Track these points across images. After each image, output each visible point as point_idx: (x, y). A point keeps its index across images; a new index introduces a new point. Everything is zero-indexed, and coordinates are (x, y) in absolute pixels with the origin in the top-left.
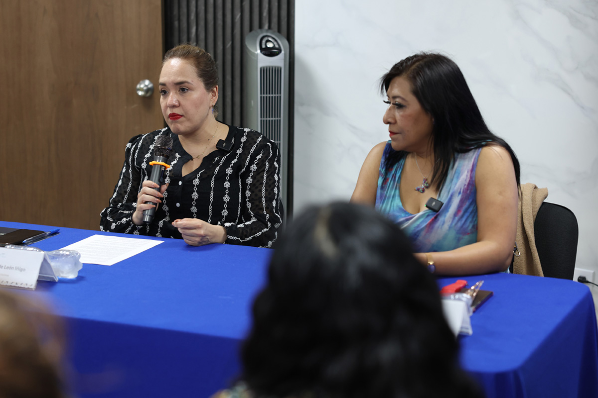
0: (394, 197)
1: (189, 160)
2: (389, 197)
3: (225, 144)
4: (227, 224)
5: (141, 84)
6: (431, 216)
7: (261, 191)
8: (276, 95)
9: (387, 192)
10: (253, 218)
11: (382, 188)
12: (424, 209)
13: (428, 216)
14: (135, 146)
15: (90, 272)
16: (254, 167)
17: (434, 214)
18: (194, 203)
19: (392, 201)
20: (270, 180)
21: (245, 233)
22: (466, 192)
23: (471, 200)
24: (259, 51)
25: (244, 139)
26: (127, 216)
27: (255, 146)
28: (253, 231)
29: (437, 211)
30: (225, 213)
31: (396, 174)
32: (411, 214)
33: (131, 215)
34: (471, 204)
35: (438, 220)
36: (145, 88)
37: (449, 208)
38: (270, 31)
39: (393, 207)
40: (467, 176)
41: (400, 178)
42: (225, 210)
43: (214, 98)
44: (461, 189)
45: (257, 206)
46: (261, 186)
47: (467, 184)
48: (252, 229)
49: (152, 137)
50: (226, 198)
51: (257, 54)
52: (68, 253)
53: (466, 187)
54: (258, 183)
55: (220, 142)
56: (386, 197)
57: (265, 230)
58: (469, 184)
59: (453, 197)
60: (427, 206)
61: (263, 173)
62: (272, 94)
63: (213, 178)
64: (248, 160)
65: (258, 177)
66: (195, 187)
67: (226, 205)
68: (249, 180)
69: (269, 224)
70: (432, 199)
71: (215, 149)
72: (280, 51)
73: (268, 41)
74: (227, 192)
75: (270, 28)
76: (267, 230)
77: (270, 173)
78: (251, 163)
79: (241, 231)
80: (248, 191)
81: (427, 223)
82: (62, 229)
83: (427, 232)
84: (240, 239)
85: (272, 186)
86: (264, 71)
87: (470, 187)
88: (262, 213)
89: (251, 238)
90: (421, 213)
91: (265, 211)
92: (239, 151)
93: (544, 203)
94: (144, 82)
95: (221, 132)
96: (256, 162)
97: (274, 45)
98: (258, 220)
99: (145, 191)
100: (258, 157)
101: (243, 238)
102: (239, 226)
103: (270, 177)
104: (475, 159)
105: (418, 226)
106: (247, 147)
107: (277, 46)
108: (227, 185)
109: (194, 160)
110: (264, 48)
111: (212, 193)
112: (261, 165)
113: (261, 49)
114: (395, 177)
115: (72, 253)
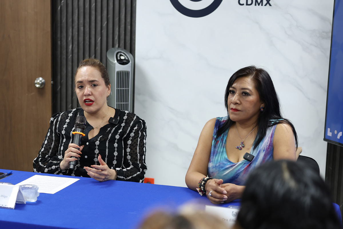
0: (223, 152)
1: (91, 129)
2: (220, 153)
3: (114, 120)
4: (118, 169)
5: (37, 81)
6: (247, 164)
7: (136, 149)
8: (126, 89)
9: (218, 149)
10: (131, 165)
11: (215, 147)
12: (242, 160)
13: (244, 164)
14: (56, 120)
15: (43, 198)
16: (132, 134)
17: (249, 163)
18: (96, 156)
19: (221, 155)
20: (141, 143)
21: (127, 175)
22: (268, 150)
23: (270, 155)
24: (116, 61)
25: (125, 117)
26: (55, 165)
27: (132, 122)
28: (132, 173)
29: (251, 161)
30: (115, 162)
31: (223, 138)
32: (234, 163)
33: (59, 164)
34: (270, 157)
35: (251, 166)
36: (40, 83)
37: (258, 159)
38: (119, 48)
39: (222, 158)
40: (268, 140)
41: (226, 141)
42: (115, 161)
43: (109, 91)
44: (265, 148)
45: (134, 158)
46: (137, 146)
47: (268, 145)
48: (131, 172)
49: (67, 115)
50: (116, 154)
51: (115, 63)
52: (31, 186)
53: (268, 147)
54: (135, 144)
55: (111, 119)
56: (217, 152)
57: (139, 173)
58: (269, 145)
59: (260, 153)
60: (244, 158)
61: (137, 138)
62: (124, 88)
63: (108, 141)
64: (129, 130)
65: (135, 141)
66: (97, 146)
67: (115, 158)
68: (129, 142)
69: (141, 170)
70: (247, 154)
71: (108, 123)
72: (129, 62)
73: (121, 55)
74: (116, 149)
75: (119, 47)
76: (140, 173)
77: (142, 138)
78: (131, 131)
79: (125, 173)
80: (128, 148)
81: (244, 168)
82: (13, 171)
83: (244, 174)
84: (124, 178)
85: (143, 147)
86: (119, 73)
87: (270, 147)
88: (136, 163)
89: (130, 177)
90: (240, 162)
91: (138, 162)
92: (123, 125)
93: (300, 156)
94: (39, 79)
95: (111, 113)
96: (134, 131)
97: (125, 58)
98: (134, 167)
99: (71, 150)
100: (135, 128)
101: (126, 177)
102: (124, 170)
103: (141, 141)
104: (273, 130)
105: (239, 170)
106: (128, 123)
107: (127, 59)
108: (116, 145)
109: (94, 129)
110: (119, 60)
111: (107, 150)
112: (136, 133)
113: (118, 60)
114: (223, 141)
115: (34, 187)
